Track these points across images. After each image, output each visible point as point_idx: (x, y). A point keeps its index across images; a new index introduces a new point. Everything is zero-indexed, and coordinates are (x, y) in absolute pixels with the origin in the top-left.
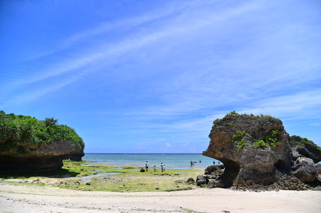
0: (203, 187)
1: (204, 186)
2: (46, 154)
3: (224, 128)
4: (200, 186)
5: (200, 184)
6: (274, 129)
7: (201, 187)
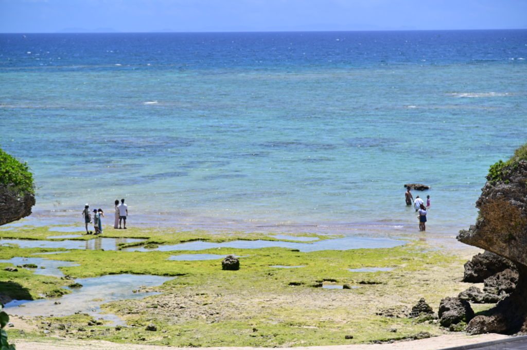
0: (456, 331)
1: (459, 327)
3: (514, 192)
4: (448, 329)
5: (448, 324)
7: (452, 330)
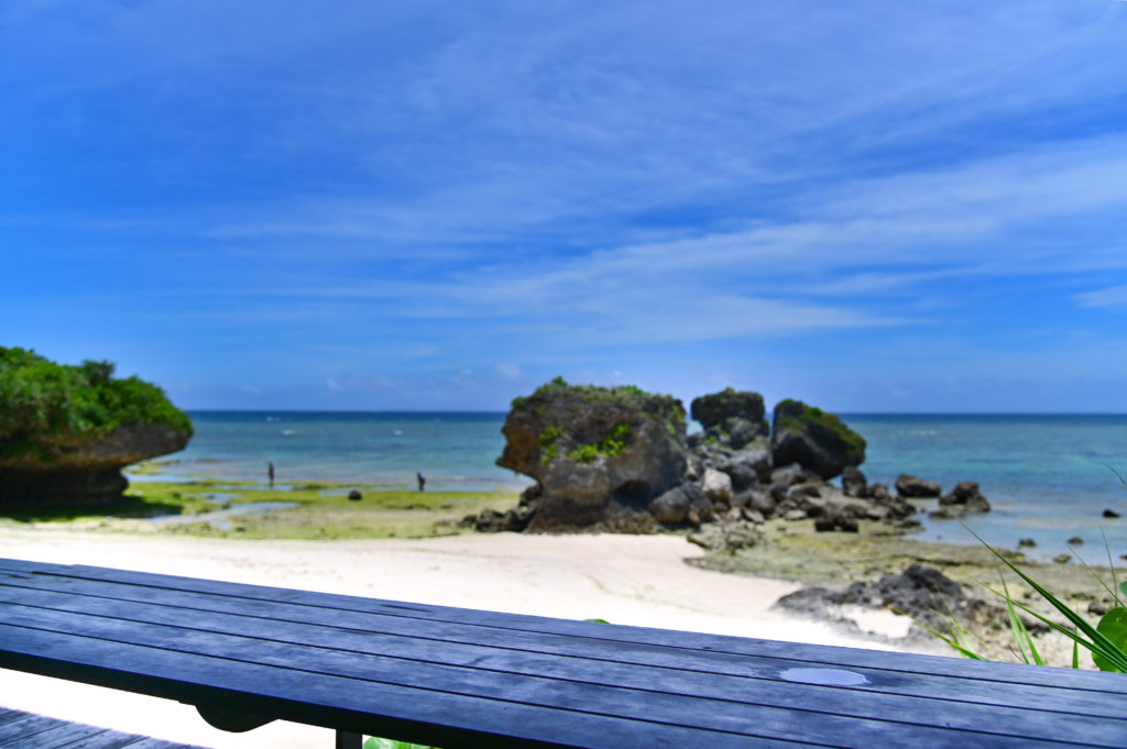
2: (102, 459)
6: (622, 423)
